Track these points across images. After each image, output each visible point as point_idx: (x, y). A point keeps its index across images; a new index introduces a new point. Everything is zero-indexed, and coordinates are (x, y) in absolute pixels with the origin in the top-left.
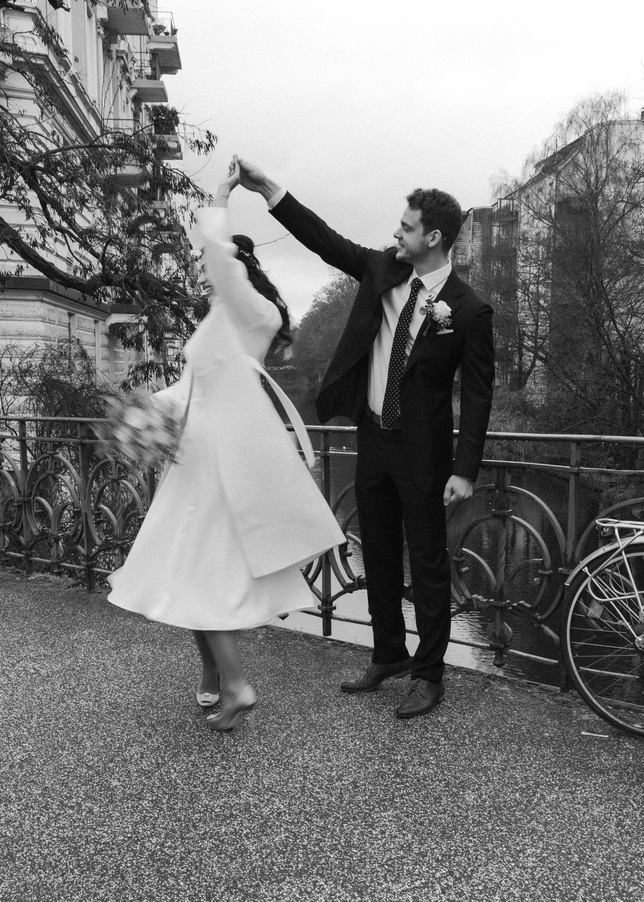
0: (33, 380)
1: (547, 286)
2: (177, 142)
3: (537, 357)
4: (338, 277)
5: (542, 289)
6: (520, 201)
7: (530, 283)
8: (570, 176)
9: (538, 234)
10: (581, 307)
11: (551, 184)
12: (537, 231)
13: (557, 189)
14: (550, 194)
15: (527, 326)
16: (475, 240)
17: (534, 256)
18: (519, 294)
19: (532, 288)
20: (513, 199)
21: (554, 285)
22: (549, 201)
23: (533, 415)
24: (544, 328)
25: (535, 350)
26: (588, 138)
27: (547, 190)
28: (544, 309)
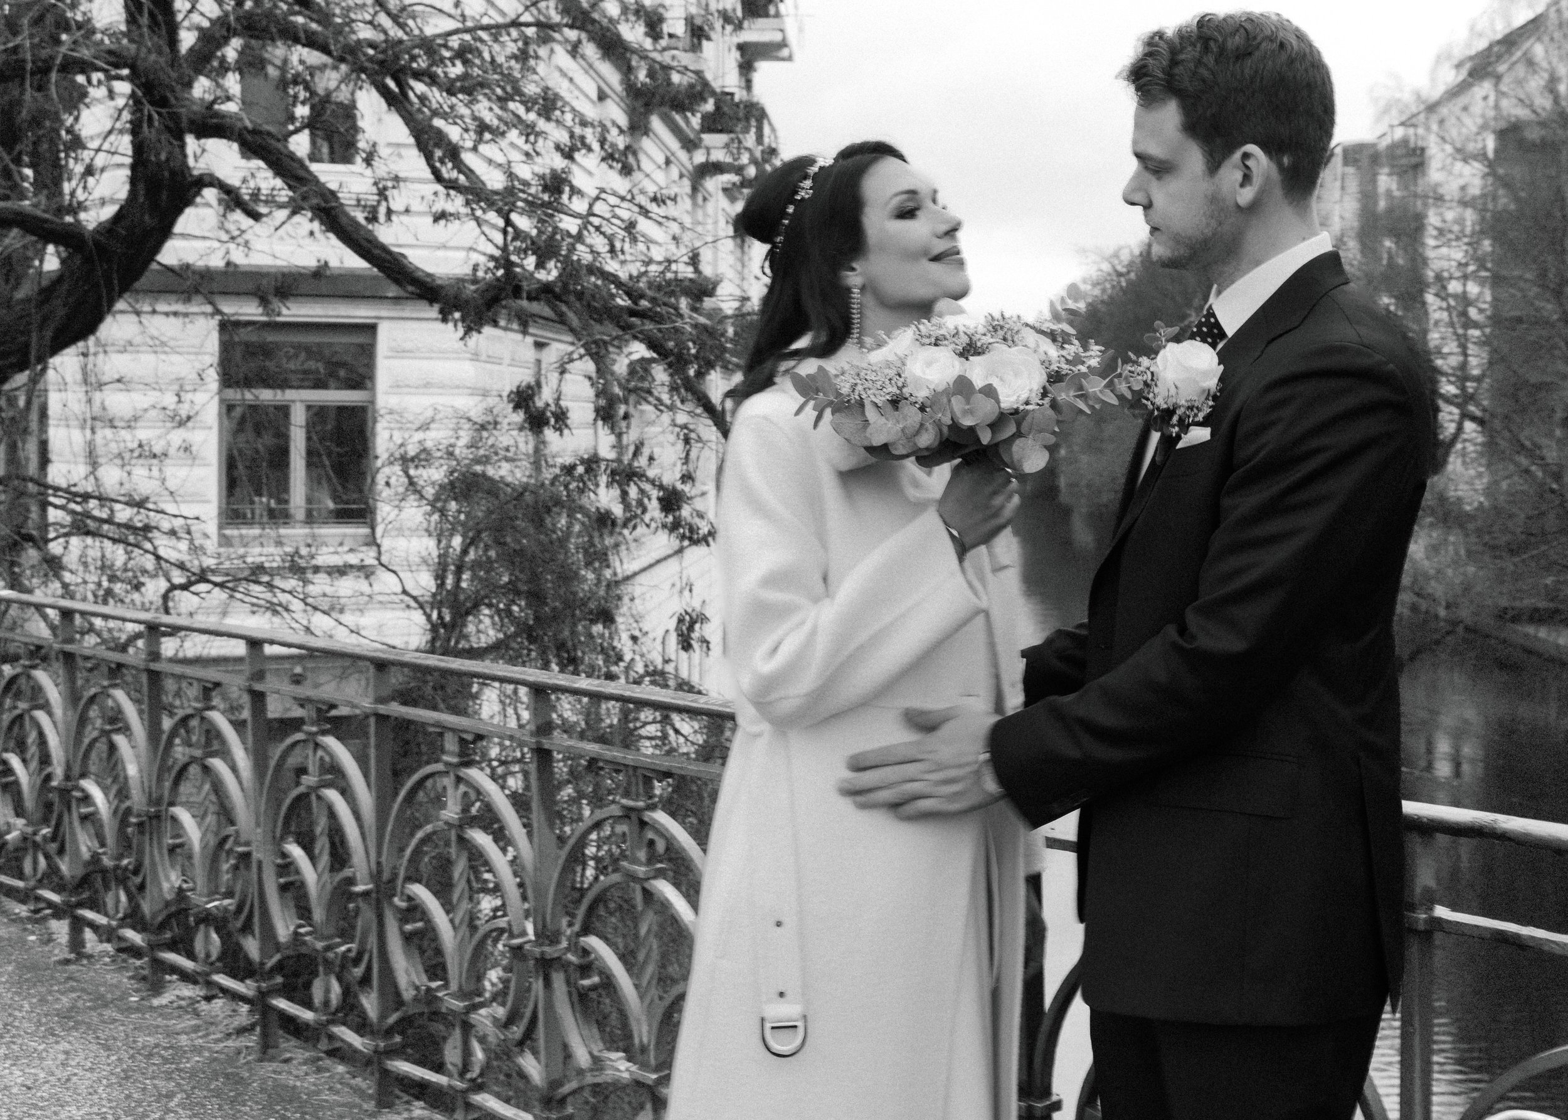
0: (434, 475)
1: (1482, 282)
2: (782, 30)
3: (1465, 416)
4: (1095, 268)
5: (1473, 289)
6: (1428, 129)
7: (1451, 278)
8: (1520, 82)
9: (1463, 188)
10: (1547, 323)
11: (1485, 98)
12: (1462, 182)
13: (1497, 107)
14: (1483, 116)
15: (1444, 356)
16: (1347, 198)
17: (1456, 228)
18: (1430, 298)
19: (1454, 287)
20: (1414, 126)
21: (1497, 281)
22: (1484, 127)
23: (1461, 526)
24: (1476, 363)
25: (1463, 400)
26: (1552, 14)
27: (1478, 107)
28: (1476, 325)
